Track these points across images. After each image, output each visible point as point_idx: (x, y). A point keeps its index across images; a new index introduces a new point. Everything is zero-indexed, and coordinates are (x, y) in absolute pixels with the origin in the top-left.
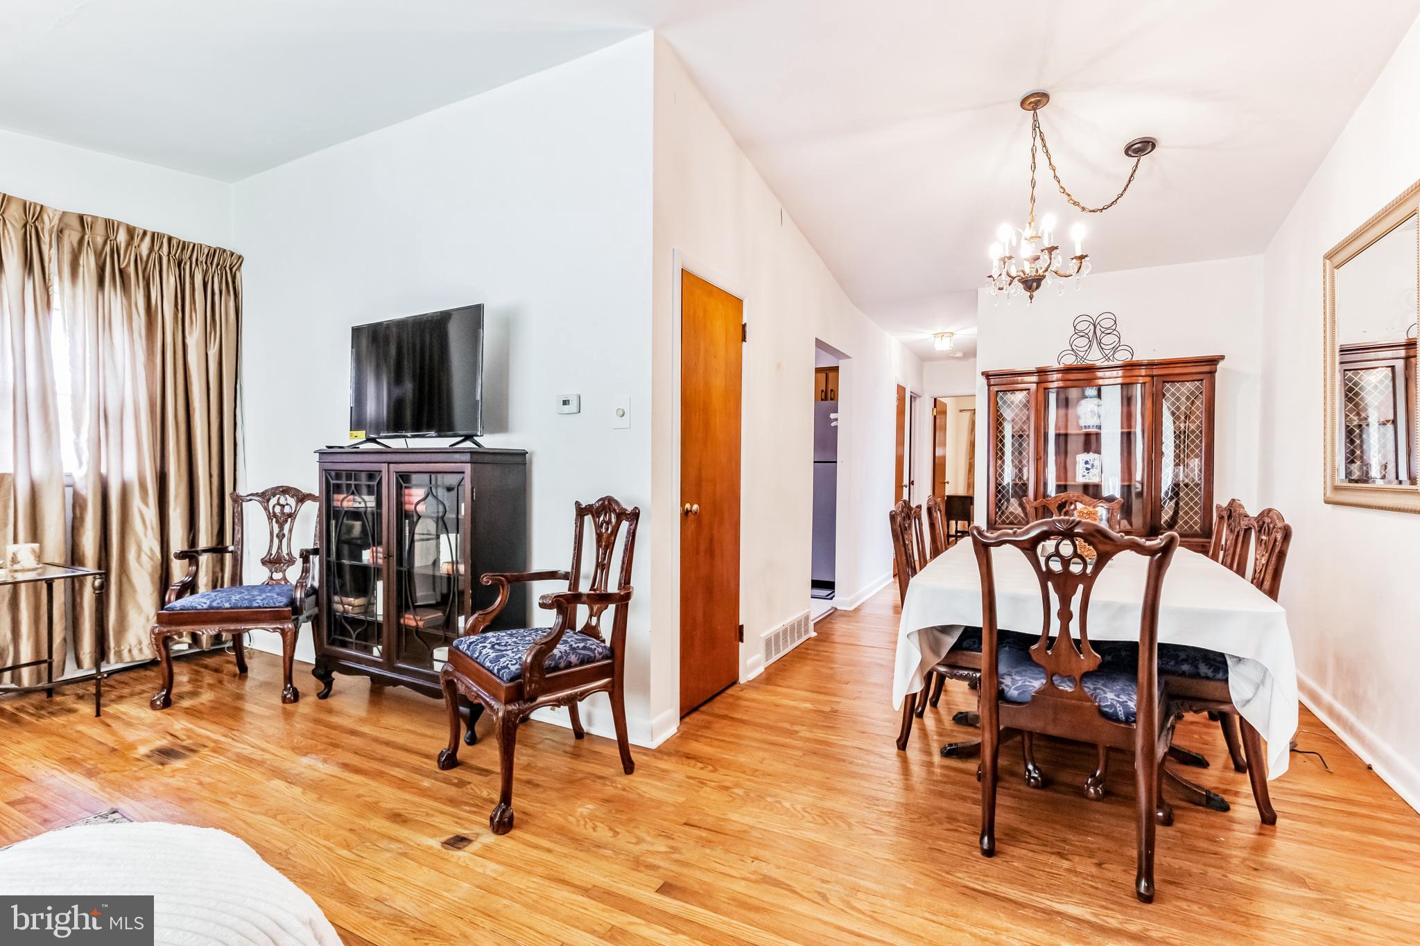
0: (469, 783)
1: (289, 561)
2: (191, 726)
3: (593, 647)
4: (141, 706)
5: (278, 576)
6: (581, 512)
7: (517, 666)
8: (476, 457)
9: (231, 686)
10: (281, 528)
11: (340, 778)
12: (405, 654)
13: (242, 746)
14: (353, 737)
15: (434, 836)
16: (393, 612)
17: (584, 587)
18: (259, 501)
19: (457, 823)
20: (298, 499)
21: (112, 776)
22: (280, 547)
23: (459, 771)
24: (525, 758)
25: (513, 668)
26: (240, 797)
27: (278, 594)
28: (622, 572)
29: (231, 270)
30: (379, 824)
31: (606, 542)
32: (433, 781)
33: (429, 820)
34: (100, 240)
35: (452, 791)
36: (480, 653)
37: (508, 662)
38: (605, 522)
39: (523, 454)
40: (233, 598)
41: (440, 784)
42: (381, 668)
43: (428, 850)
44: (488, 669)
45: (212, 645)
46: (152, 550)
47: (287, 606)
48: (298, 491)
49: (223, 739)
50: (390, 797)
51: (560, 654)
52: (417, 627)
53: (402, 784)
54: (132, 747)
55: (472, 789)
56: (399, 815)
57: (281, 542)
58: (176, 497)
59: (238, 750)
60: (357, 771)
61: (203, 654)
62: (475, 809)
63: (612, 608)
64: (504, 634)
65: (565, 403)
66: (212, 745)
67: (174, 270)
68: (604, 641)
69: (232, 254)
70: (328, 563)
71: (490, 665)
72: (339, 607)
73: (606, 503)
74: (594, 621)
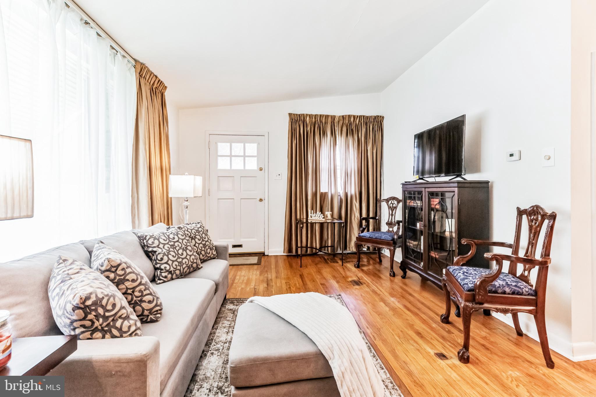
0: (453, 333)
1: (394, 224)
2: (363, 276)
3: (522, 287)
4: (352, 266)
5: (391, 229)
6: (520, 213)
7: (473, 285)
8: (460, 185)
9: (377, 266)
10: (392, 212)
11: (402, 310)
12: (431, 268)
13: (375, 287)
14: (410, 296)
15: (432, 349)
16: (427, 249)
17: (522, 254)
18: (386, 202)
19: (443, 348)
20: (398, 201)
21: (342, 284)
22: (392, 219)
23: (449, 326)
24: (484, 333)
25: (470, 285)
26: (371, 304)
27: (389, 236)
28: (543, 248)
29: (380, 122)
30: (411, 333)
31: (535, 230)
32: (437, 326)
33: (431, 341)
34: (347, 122)
35: (445, 334)
36: (457, 275)
37: (468, 282)
38: (534, 219)
39: (488, 182)
40: (376, 235)
41: (440, 328)
42: (422, 272)
43: (428, 353)
44: (459, 282)
45: (373, 251)
46: (358, 217)
47: (391, 240)
48: (398, 199)
49: (370, 283)
50: (419, 326)
51: (499, 286)
52: (436, 257)
53: (424, 321)
54: (347, 277)
55: (454, 336)
56: (420, 334)
57: (392, 217)
58: (364, 199)
59: (373, 288)
60: (409, 310)
61: (371, 253)
62: (453, 346)
63: (537, 268)
64: (471, 269)
65: (511, 155)
66: (367, 284)
67: (365, 126)
68: (532, 286)
69: (381, 116)
70: (405, 226)
71: (460, 281)
72: (408, 244)
73: (535, 209)
74: (526, 273)
